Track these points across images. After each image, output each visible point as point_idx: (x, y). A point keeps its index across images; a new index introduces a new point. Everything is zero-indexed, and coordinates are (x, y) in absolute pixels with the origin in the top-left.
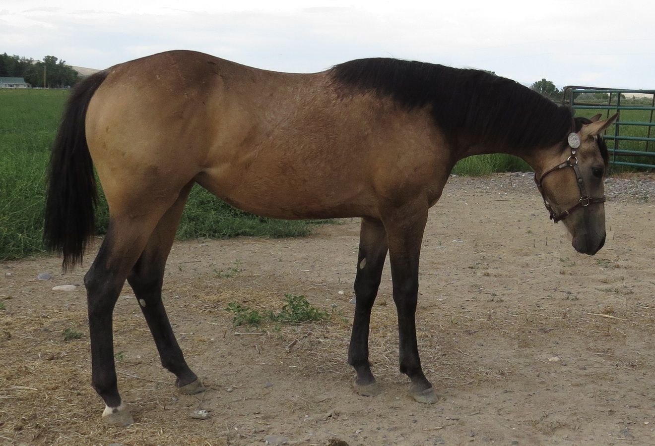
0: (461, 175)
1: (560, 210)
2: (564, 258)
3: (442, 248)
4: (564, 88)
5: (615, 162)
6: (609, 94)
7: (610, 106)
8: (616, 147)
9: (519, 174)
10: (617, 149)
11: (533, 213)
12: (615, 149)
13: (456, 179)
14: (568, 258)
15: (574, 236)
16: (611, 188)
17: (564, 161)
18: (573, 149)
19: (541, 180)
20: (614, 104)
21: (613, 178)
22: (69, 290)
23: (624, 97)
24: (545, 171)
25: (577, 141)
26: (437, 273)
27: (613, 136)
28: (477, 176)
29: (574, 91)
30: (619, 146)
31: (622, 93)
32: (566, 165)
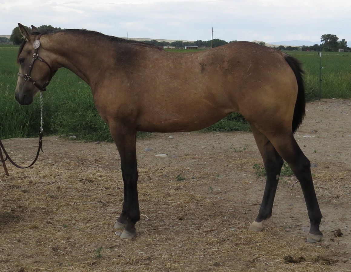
22: (164, 157)
26: (348, 152)
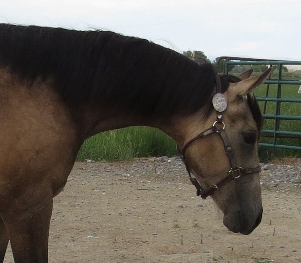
0: (97, 160)
1: (207, 185)
2: (217, 257)
3: (75, 245)
4: (217, 59)
5: (276, 146)
6: (269, 66)
7: (270, 80)
8: (277, 128)
9: (165, 159)
10: (278, 130)
11: (181, 204)
12: (276, 130)
13: (92, 165)
14: (221, 257)
15: (226, 213)
16: (271, 175)
17: (209, 128)
18: (219, 113)
19: (184, 150)
20: (275, 78)
21: (273, 163)
23: (286, 69)
24: (188, 140)
25: (224, 102)
27: (274, 116)
28: (115, 161)
29: (229, 62)
30: (281, 126)
31: (285, 66)
32: (212, 131)
